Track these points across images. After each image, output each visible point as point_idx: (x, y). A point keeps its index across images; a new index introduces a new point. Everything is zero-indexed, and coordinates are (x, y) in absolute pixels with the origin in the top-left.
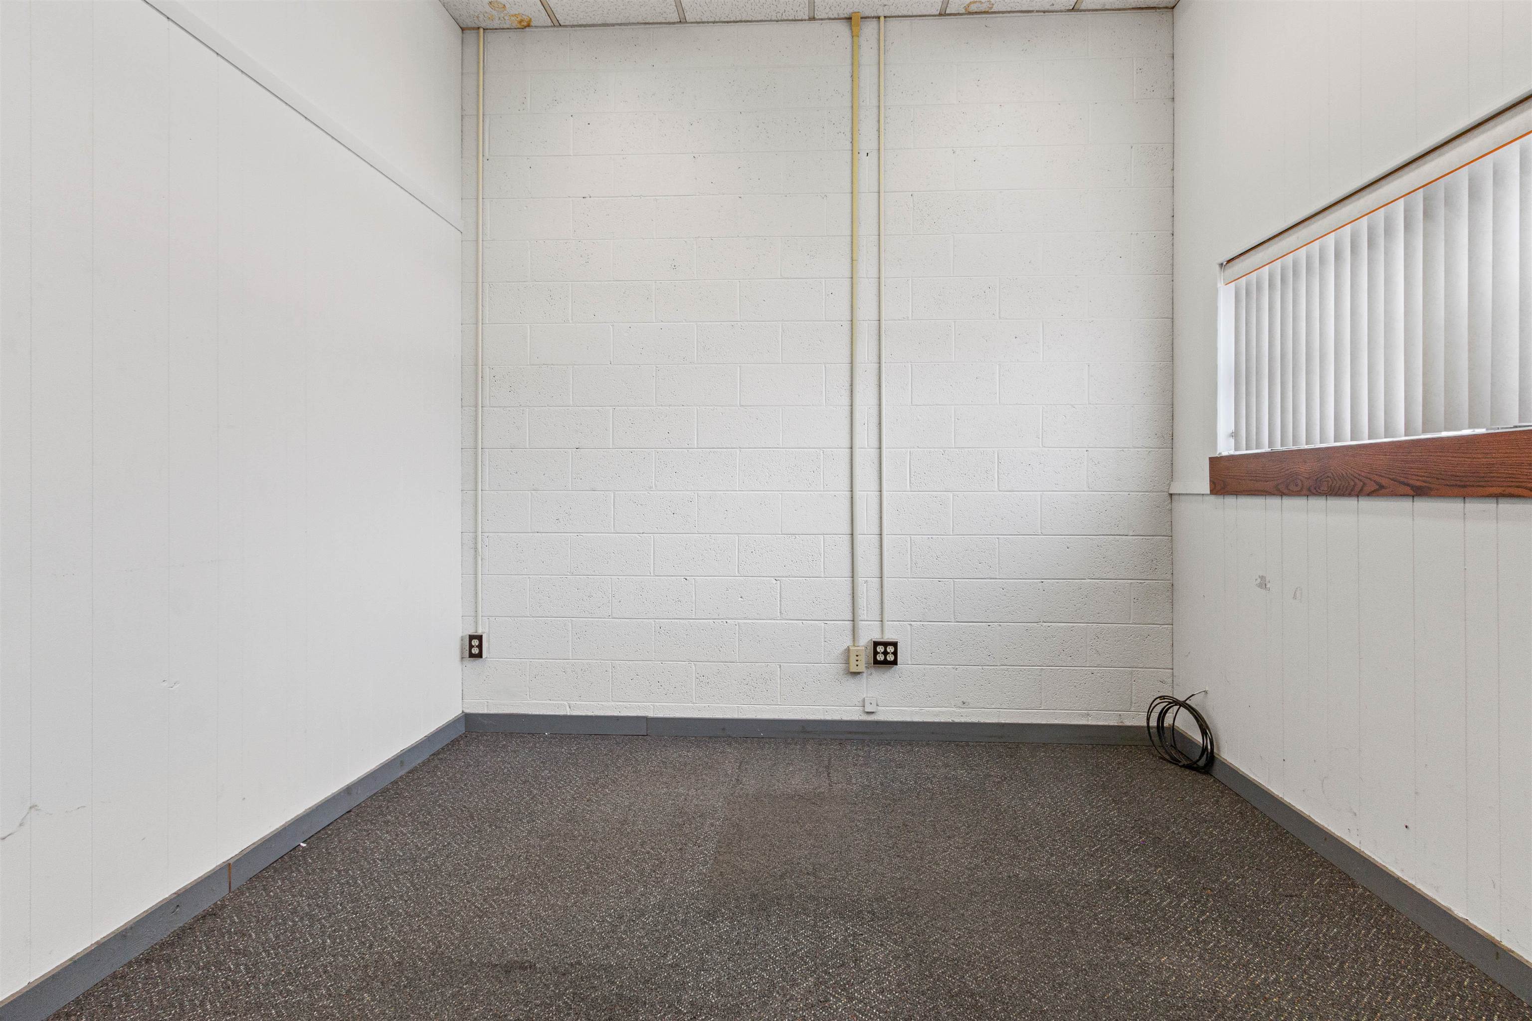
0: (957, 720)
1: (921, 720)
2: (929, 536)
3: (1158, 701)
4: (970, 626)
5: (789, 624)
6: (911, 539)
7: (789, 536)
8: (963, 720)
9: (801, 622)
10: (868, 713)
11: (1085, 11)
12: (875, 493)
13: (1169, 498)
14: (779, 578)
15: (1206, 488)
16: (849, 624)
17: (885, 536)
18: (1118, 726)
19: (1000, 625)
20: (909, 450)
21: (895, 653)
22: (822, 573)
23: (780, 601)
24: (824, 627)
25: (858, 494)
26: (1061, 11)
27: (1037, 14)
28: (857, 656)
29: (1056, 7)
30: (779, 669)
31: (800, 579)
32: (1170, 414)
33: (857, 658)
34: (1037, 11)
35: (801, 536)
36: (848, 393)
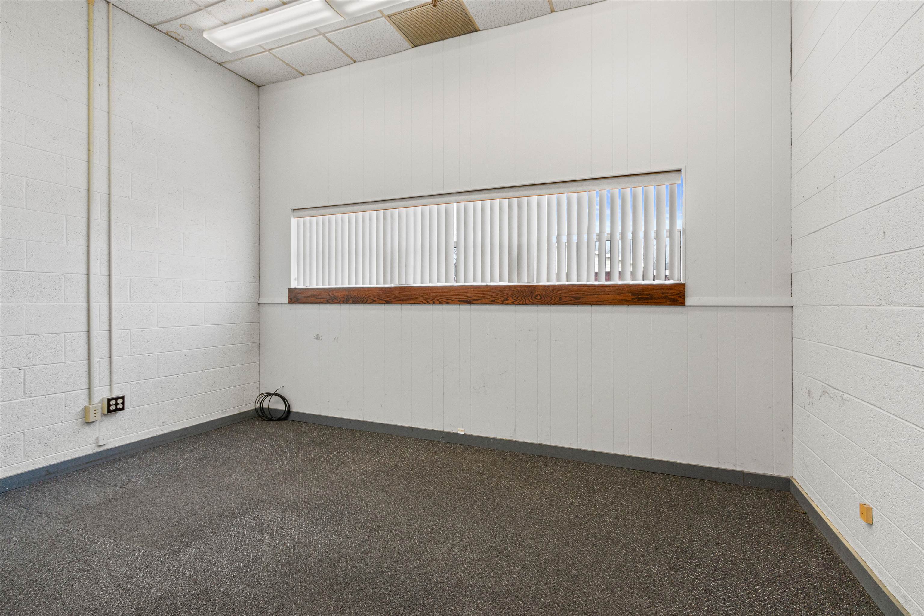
0: (159, 434)
1: (137, 440)
2: (142, 330)
3: (261, 396)
4: (167, 379)
5: (33, 400)
6: (130, 332)
7: (33, 336)
8: (163, 433)
9: (44, 396)
10: (99, 446)
11: (224, 67)
12: (106, 304)
13: (258, 305)
14: (23, 368)
15: (286, 301)
16: (86, 391)
17: (114, 331)
18: (238, 414)
19: (184, 375)
20: (129, 277)
21: (123, 403)
22: (64, 360)
23: (24, 384)
24: (65, 398)
25: (93, 304)
26: (214, 61)
27: (201, 55)
28: (95, 410)
29: (213, 59)
30: (23, 435)
31: (43, 366)
32: (258, 268)
33: (95, 412)
34: (203, 55)
35: (44, 335)
36: (85, 238)
